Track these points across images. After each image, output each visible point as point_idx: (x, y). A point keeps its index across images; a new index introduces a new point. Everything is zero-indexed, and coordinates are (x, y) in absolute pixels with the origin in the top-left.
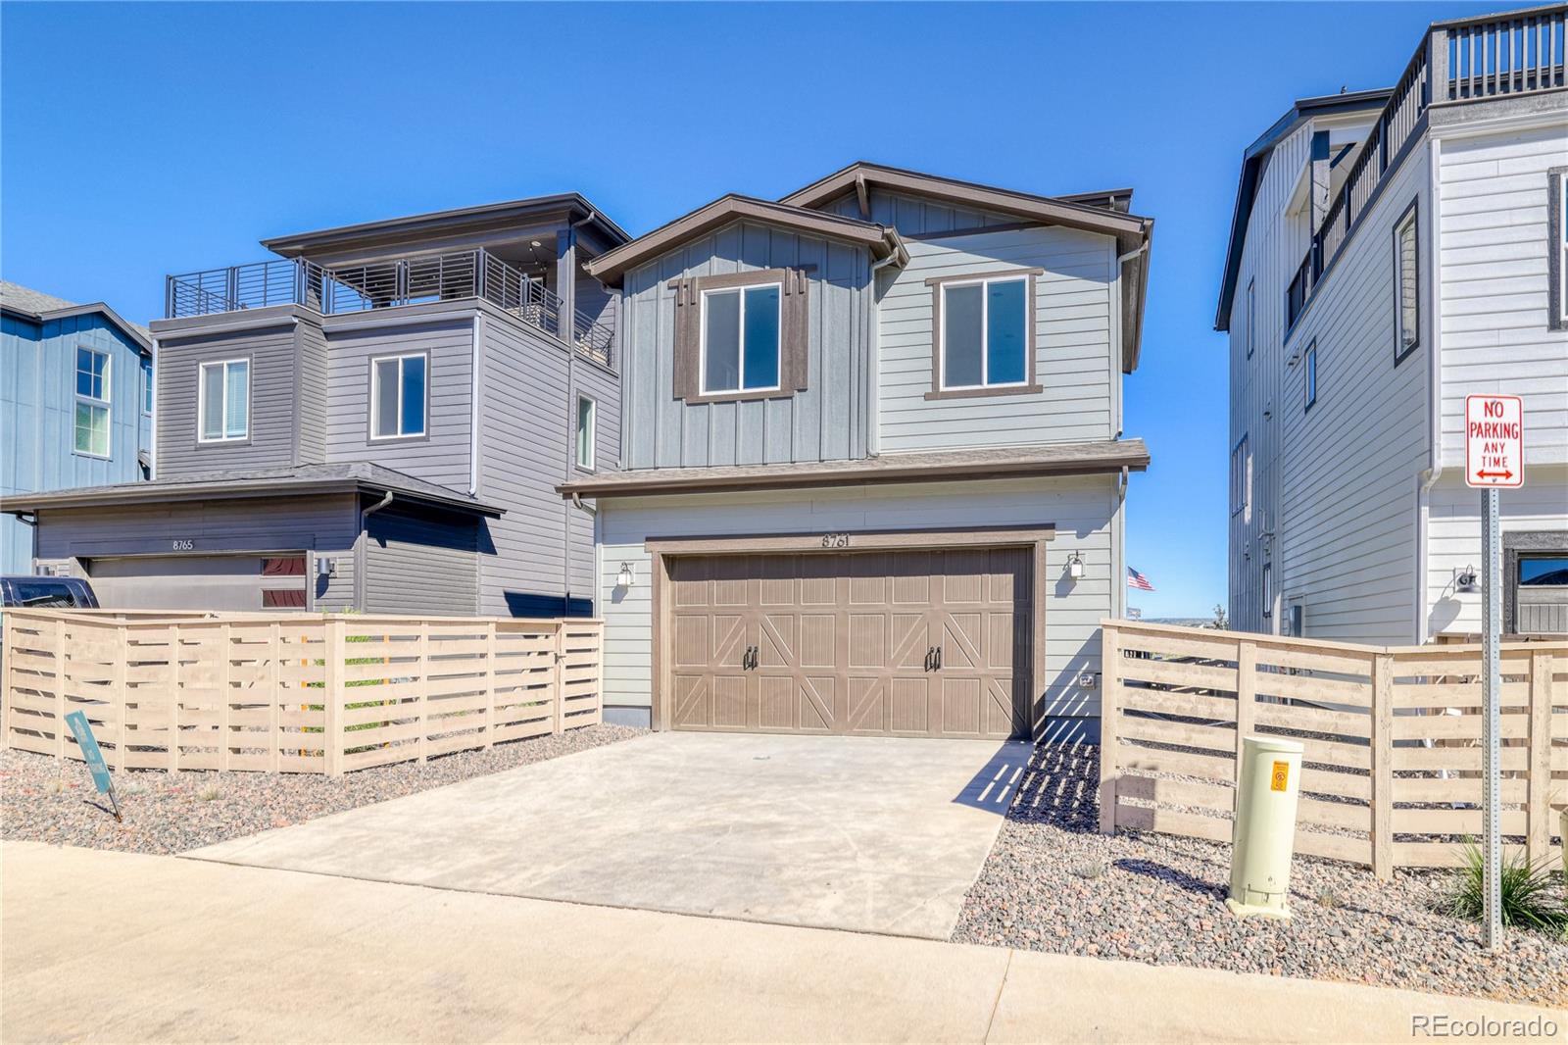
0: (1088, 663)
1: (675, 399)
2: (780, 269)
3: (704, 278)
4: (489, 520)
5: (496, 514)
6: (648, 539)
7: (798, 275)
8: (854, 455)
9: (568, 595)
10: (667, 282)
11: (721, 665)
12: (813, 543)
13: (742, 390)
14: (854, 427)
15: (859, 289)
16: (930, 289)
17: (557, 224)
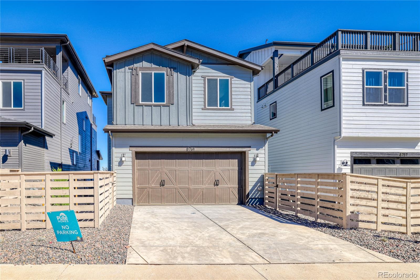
0: (259, 184)
1: (131, 104)
2: (165, 68)
3: (140, 67)
4: (47, 138)
5: (51, 136)
6: (130, 147)
7: (171, 70)
8: (188, 124)
9: (62, 163)
10: (128, 67)
11: (152, 185)
12: (184, 150)
13: (153, 103)
14: (188, 116)
15: (189, 76)
16: (203, 79)
17: (56, 44)
